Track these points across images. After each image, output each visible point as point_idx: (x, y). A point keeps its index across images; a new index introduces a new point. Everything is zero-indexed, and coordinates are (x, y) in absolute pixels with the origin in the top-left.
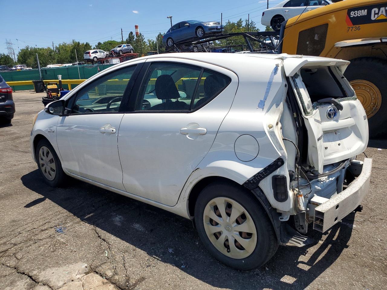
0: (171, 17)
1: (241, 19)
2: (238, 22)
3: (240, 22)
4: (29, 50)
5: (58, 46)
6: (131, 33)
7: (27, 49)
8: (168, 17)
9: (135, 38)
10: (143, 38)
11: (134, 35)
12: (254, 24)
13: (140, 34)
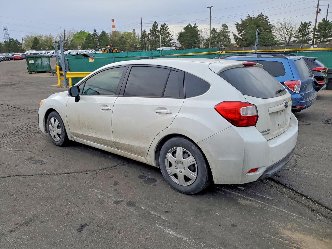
0: (212, 7)
1: (261, 13)
2: (258, 16)
3: (261, 15)
6: (155, 23)
8: (208, 7)
9: (159, 28)
10: (168, 28)
11: (158, 25)
12: (268, 19)
13: (165, 24)
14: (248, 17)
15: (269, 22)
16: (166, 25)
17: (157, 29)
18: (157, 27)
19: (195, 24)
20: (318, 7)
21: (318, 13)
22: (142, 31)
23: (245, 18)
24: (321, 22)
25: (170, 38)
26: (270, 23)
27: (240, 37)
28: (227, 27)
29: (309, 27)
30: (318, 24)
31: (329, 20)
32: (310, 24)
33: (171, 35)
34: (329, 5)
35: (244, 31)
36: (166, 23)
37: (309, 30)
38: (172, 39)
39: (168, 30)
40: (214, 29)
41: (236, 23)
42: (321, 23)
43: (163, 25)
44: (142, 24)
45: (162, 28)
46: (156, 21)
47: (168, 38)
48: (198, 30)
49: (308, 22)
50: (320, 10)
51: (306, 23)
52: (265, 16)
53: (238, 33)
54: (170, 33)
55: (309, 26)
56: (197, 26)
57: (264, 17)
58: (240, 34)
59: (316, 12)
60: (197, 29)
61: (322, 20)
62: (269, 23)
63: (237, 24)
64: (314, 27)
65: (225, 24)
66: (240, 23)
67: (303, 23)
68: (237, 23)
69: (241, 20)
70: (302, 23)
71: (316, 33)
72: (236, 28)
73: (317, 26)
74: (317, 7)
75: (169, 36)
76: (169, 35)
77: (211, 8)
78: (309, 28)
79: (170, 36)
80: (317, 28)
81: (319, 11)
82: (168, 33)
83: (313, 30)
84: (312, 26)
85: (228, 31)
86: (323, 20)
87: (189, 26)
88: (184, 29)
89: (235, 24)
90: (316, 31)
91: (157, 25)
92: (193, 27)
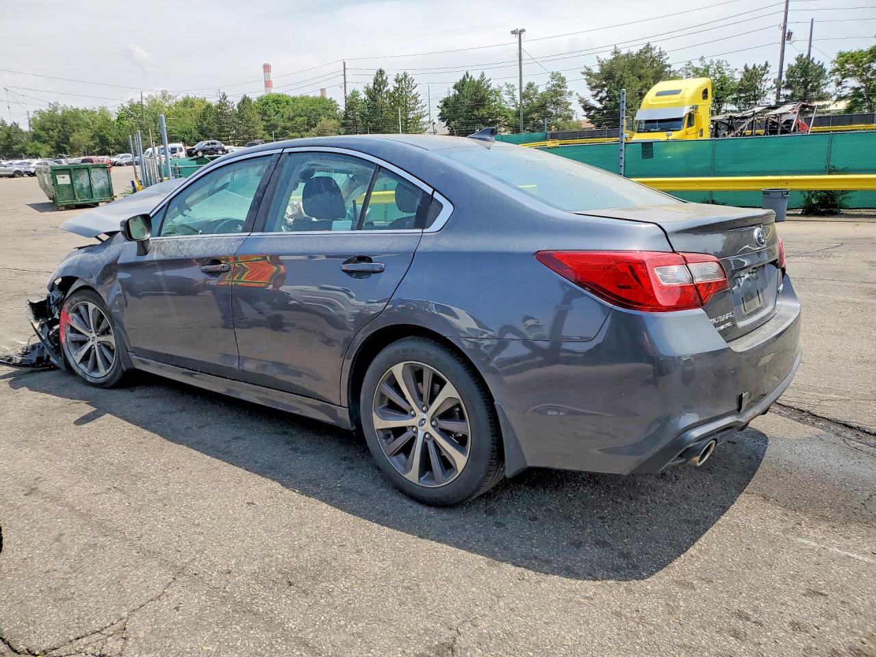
0: (523, 31)
1: (648, 45)
2: (641, 51)
3: (648, 48)
5: (126, 105)
6: (381, 72)
7: (56, 109)
8: (514, 32)
9: (391, 86)
10: (414, 85)
11: (387, 78)
12: (665, 57)
13: (406, 76)
14: (616, 52)
15: (670, 66)
16: (409, 77)
17: (386, 89)
18: (384, 83)
19: (483, 76)
20: (785, 27)
21: (787, 42)
22: (345, 93)
23: (608, 56)
24: (794, 63)
25: (420, 111)
26: (672, 69)
27: (598, 105)
28: (563, 80)
29: (764, 78)
30: (785, 68)
31: (813, 59)
32: (768, 69)
33: (423, 103)
34: (812, 20)
35: (606, 89)
36: (408, 72)
37: (764, 83)
38: (425, 114)
39: (414, 92)
40: (530, 85)
41: (584, 70)
42: (794, 65)
43: (400, 77)
44: (346, 77)
45: (397, 86)
46: (383, 68)
47: (416, 112)
48: (490, 89)
49: (763, 65)
50: (790, 34)
51: (757, 67)
52: (657, 50)
53: (593, 96)
54: (419, 99)
55: (763, 75)
56: (488, 79)
57: (655, 53)
58: (598, 98)
59: (781, 40)
60: (489, 87)
61: (797, 59)
62: (668, 69)
64: (776, 76)
65: (558, 74)
66: (596, 70)
67: (750, 67)
68: (589, 70)
69: (599, 62)
70: (746, 67)
71: (783, 92)
72: (585, 82)
73: (784, 74)
74: (782, 25)
75: (417, 107)
76: (417, 102)
77: (520, 34)
78: (765, 80)
79: (419, 105)
80: (784, 78)
81: (787, 36)
82: (415, 97)
83: (774, 85)
84: (773, 74)
85: (568, 90)
86: (800, 58)
87: (468, 80)
88: (455, 87)
89: (583, 73)
90: (784, 88)
91: (384, 78)
92: (478, 81)
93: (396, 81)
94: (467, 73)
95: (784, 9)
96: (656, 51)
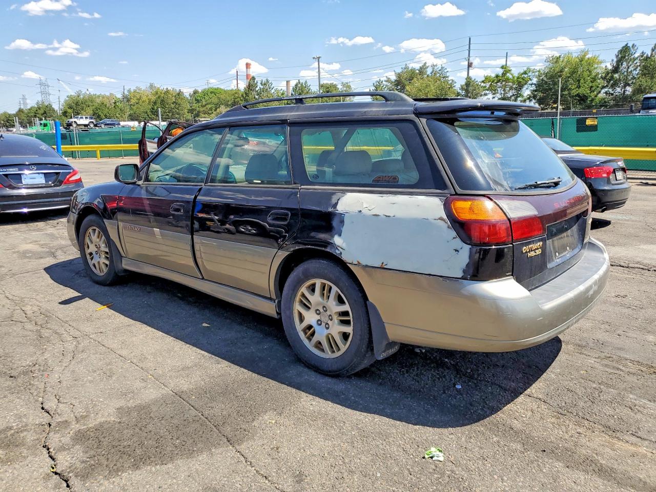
0: (320, 57)
4: (82, 97)
6: (253, 79)
7: (79, 95)
8: (314, 58)
9: (259, 86)
10: (272, 88)
11: (257, 82)
12: (445, 71)
13: (267, 81)
14: (407, 68)
16: (270, 82)
17: (257, 89)
18: (254, 86)
19: (306, 82)
20: (469, 60)
21: (470, 68)
23: (401, 70)
34: (507, 53)
36: (269, 79)
41: (386, 79)
43: (264, 82)
44: (238, 79)
46: (255, 76)
50: (471, 63)
56: (309, 85)
59: (467, 66)
60: (309, 90)
63: (388, 80)
68: (389, 78)
69: (395, 74)
81: (470, 65)
87: (299, 85)
91: (256, 82)
93: (261, 84)
94: (299, 80)
95: (468, 49)
96: (437, 67)
